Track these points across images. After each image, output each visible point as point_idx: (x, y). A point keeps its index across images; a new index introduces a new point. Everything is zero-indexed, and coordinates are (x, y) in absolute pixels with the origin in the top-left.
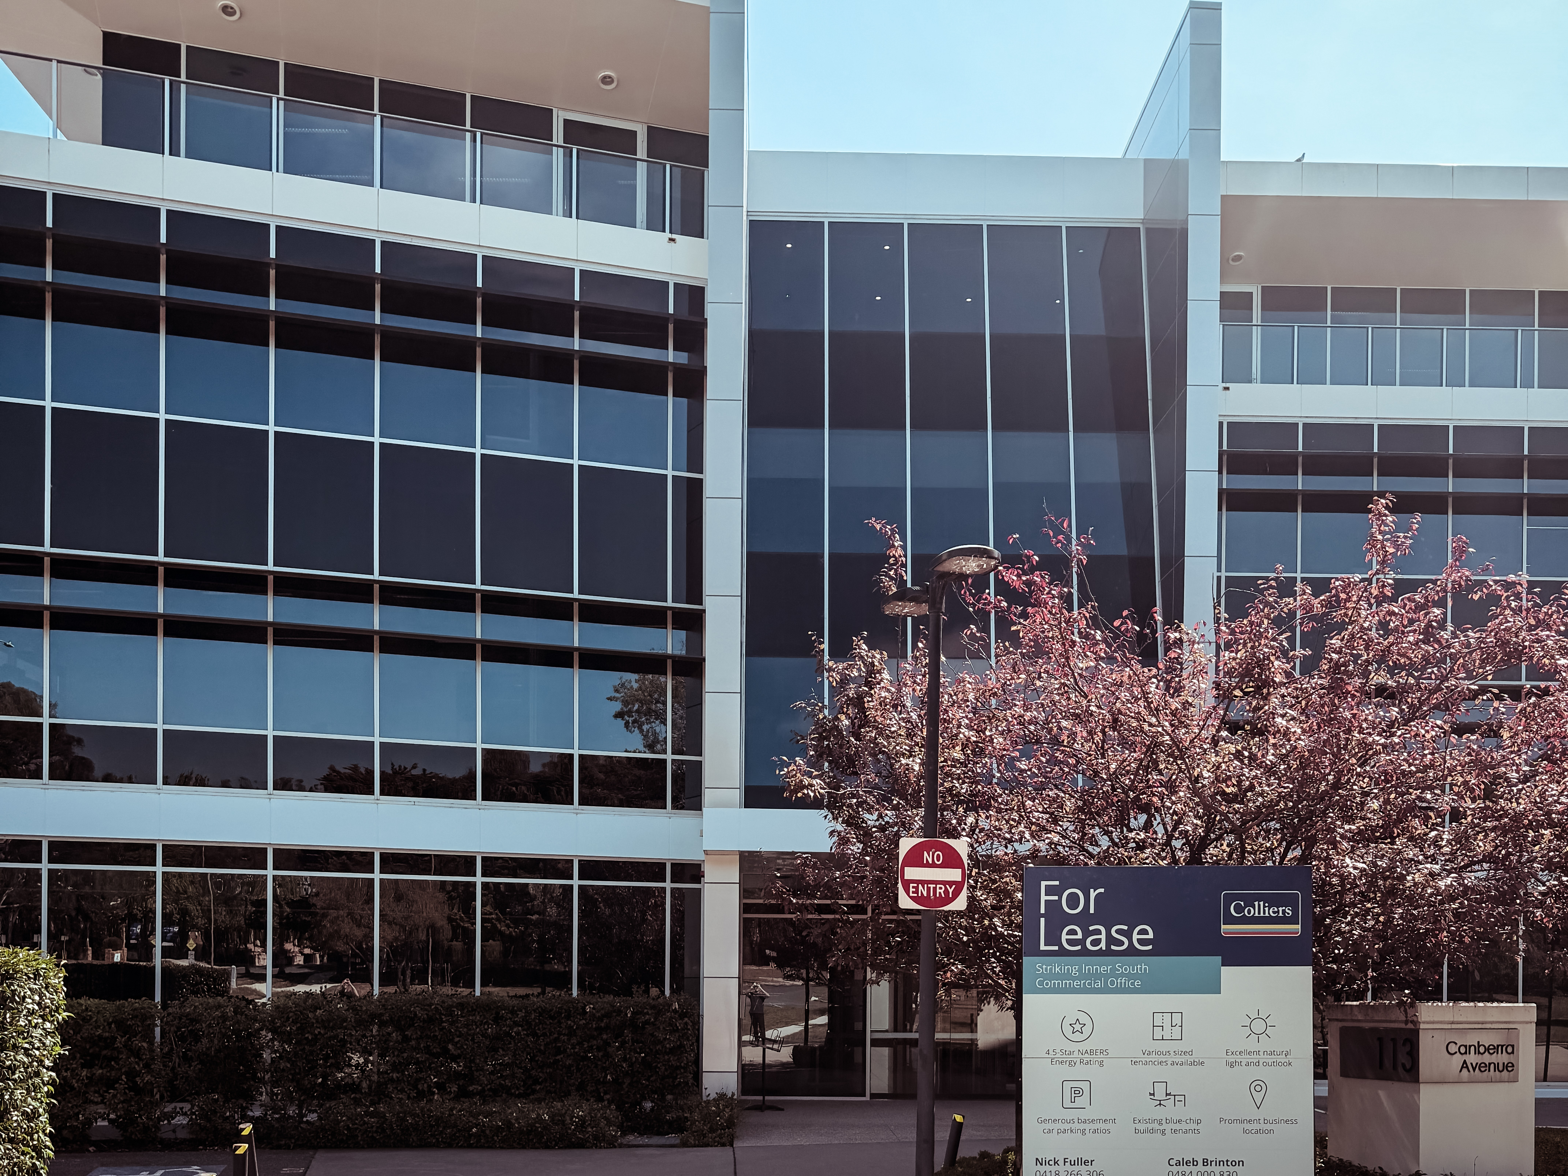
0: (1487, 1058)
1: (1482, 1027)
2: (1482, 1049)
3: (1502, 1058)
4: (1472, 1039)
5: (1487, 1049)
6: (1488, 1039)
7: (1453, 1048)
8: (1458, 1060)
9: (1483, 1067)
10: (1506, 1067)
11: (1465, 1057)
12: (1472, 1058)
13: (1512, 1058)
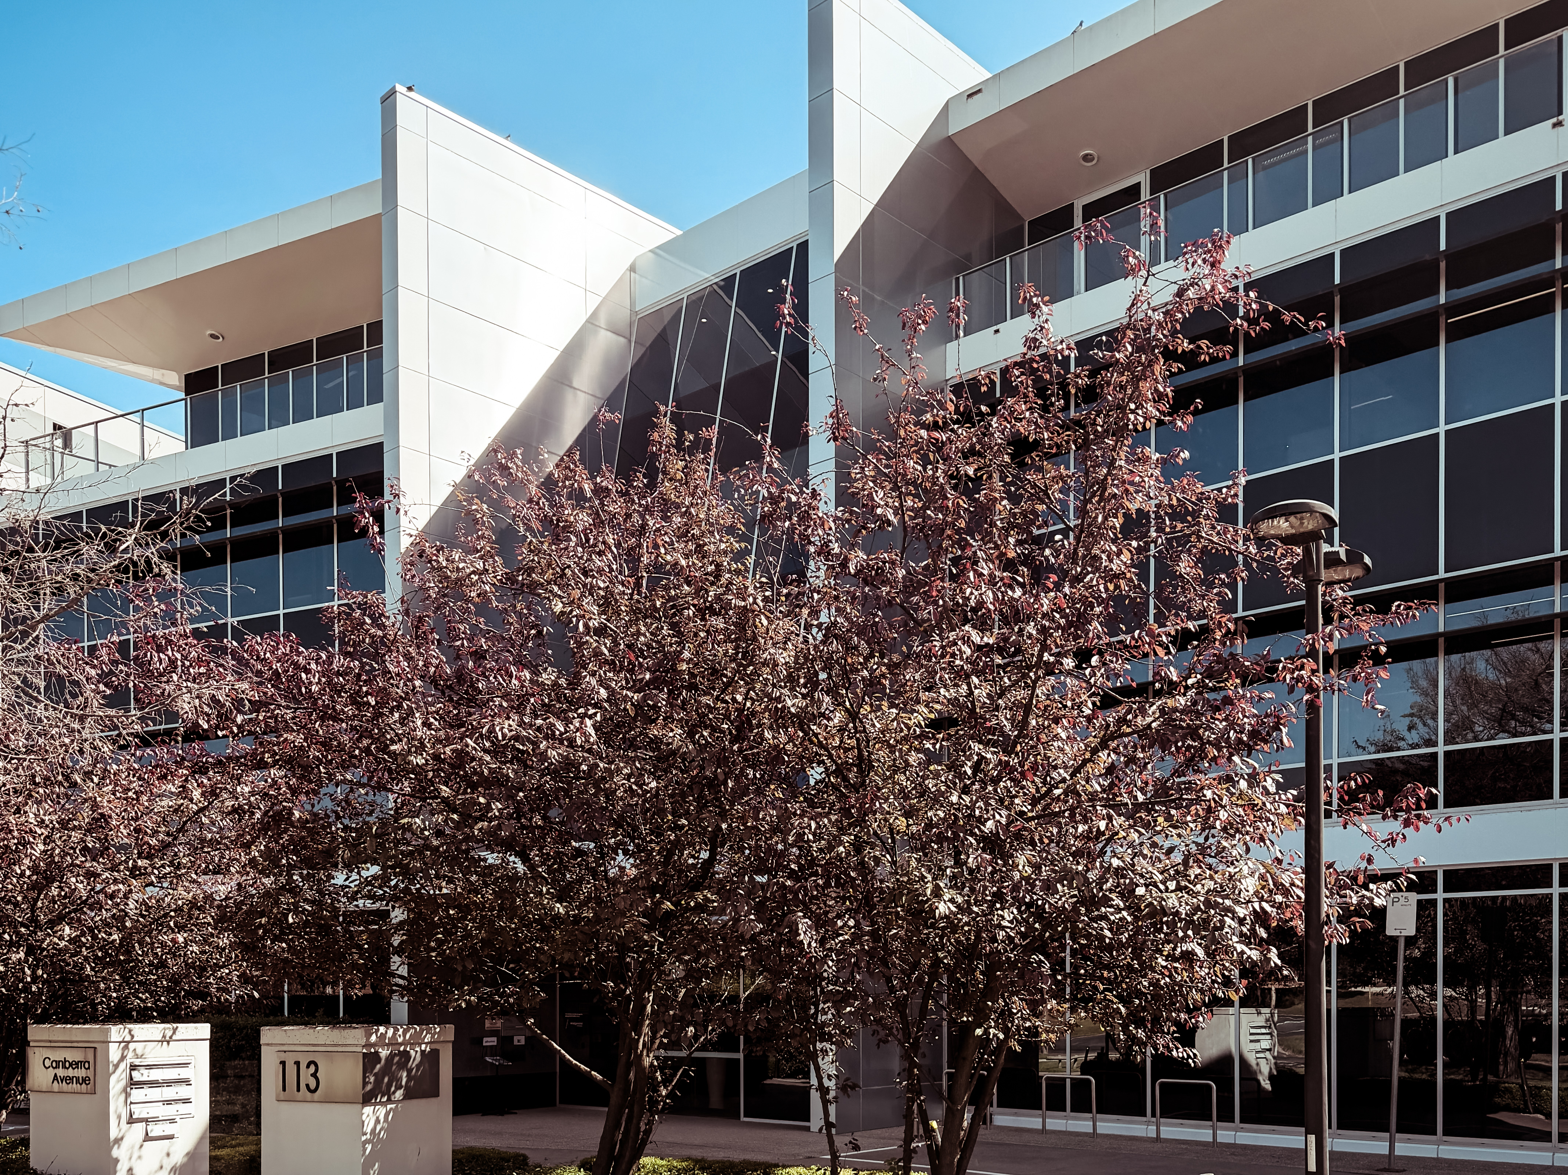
0: (71, 1072)
1: (70, 1045)
2: (67, 1065)
3: (81, 1073)
4: (59, 1055)
5: (71, 1065)
6: (72, 1056)
7: (47, 1063)
8: (51, 1072)
9: (68, 1080)
10: (85, 1080)
11: (56, 1071)
12: (61, 1072)
13: (90, 1073)
